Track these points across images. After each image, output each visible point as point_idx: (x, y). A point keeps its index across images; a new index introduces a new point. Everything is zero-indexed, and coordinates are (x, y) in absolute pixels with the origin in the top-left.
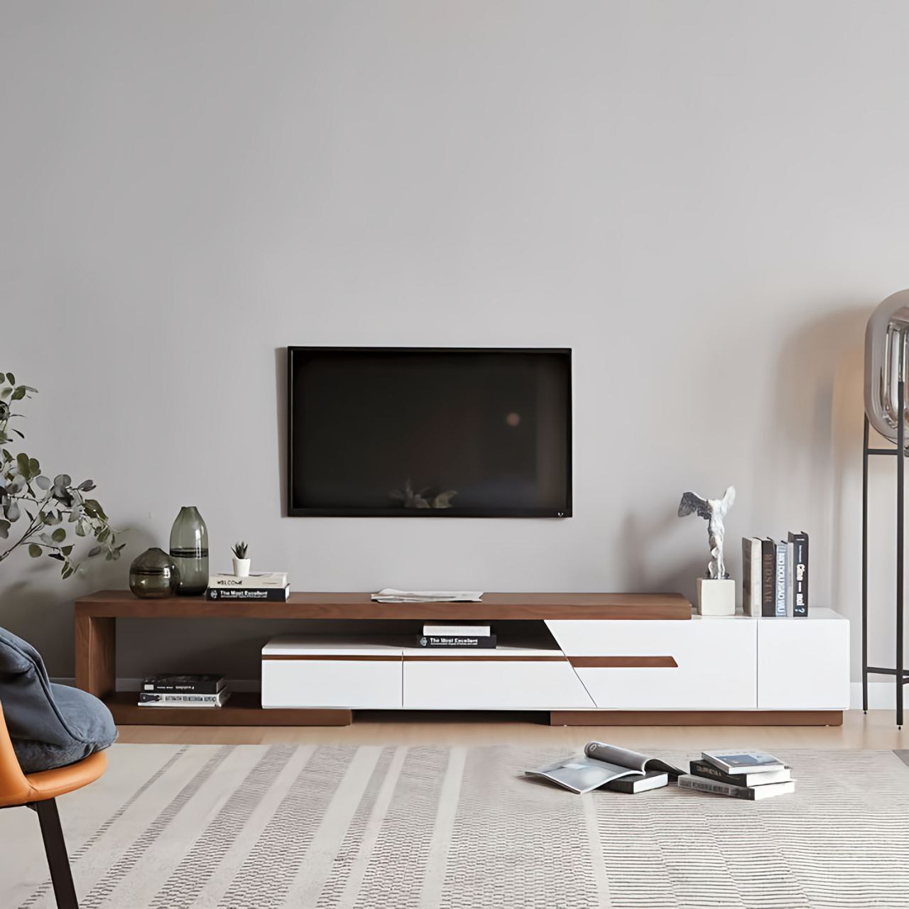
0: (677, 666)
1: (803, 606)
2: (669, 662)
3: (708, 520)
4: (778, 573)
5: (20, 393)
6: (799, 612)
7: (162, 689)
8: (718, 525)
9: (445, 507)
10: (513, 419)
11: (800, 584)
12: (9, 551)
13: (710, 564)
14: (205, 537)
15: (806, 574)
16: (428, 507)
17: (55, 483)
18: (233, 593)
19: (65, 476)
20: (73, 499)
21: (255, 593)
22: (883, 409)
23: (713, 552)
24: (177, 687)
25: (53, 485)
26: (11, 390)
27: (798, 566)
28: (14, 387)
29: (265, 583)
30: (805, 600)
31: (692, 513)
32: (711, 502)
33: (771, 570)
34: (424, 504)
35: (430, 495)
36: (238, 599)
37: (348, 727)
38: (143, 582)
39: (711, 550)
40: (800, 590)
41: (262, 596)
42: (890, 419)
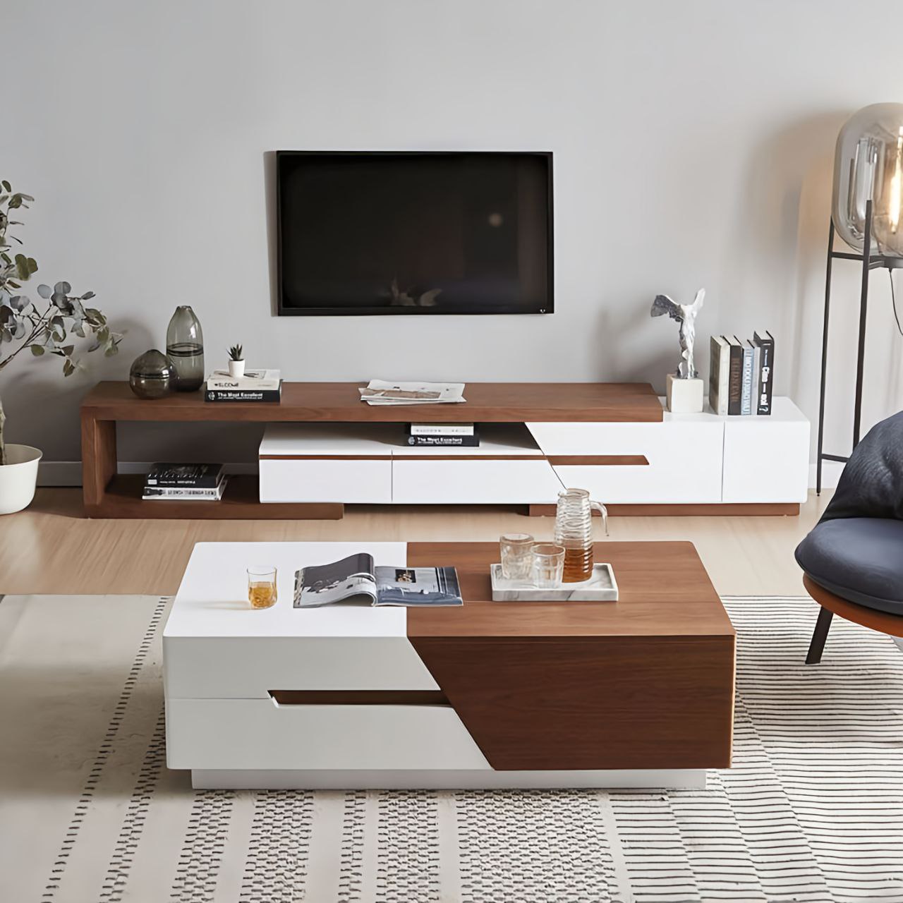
0: (648, 464)
1: (767, 406)
2: (642, 461)
3: (680, 323)
4: (744, 375)
5: (16, 202)
6: (763, 411)
7: (165, 484)
8: (689, 329)
9: (429, 305)
10: (495, 220)
11: (765, 385)
12: (14, 355)
13: (681, 364)
14: (199, 332)
15: (770, 376)
16: (414, 305)
17: (55, 290)
18: (230, 395)
19: (65, 283)
20: (74, 309)
21: (251, 395)
22: (849, 218)
23: (684, 354)
24: (179, 482)
25: (53, 293)
26: (8, 197)
27: (764, 369)
28: (11, 195)
29: (260, 386)
30: (769, 400)
31: (665, 315)
32: (683, 307)
33: (738, 373)
34: (409, 302)
35: (416, 294)
36: (235, 400)
37: (341, 520)
38: (143, 382)
39: (682, 351)
40: (764, 391)
41: (257, 397)
42: (855, 230)
